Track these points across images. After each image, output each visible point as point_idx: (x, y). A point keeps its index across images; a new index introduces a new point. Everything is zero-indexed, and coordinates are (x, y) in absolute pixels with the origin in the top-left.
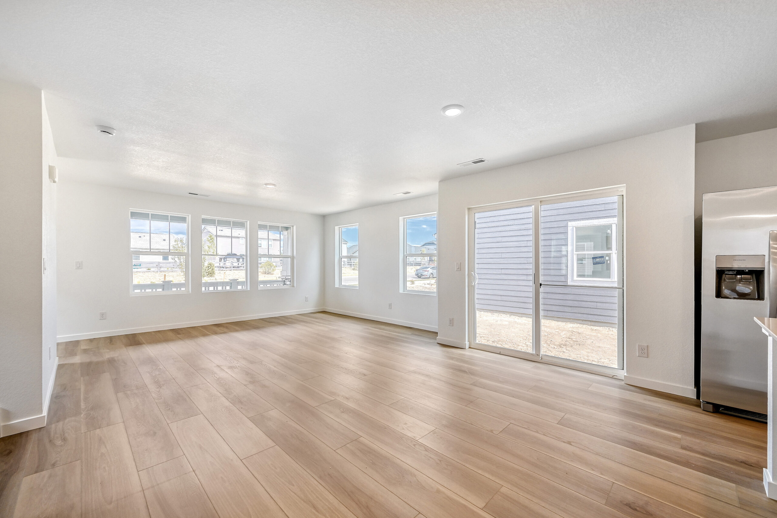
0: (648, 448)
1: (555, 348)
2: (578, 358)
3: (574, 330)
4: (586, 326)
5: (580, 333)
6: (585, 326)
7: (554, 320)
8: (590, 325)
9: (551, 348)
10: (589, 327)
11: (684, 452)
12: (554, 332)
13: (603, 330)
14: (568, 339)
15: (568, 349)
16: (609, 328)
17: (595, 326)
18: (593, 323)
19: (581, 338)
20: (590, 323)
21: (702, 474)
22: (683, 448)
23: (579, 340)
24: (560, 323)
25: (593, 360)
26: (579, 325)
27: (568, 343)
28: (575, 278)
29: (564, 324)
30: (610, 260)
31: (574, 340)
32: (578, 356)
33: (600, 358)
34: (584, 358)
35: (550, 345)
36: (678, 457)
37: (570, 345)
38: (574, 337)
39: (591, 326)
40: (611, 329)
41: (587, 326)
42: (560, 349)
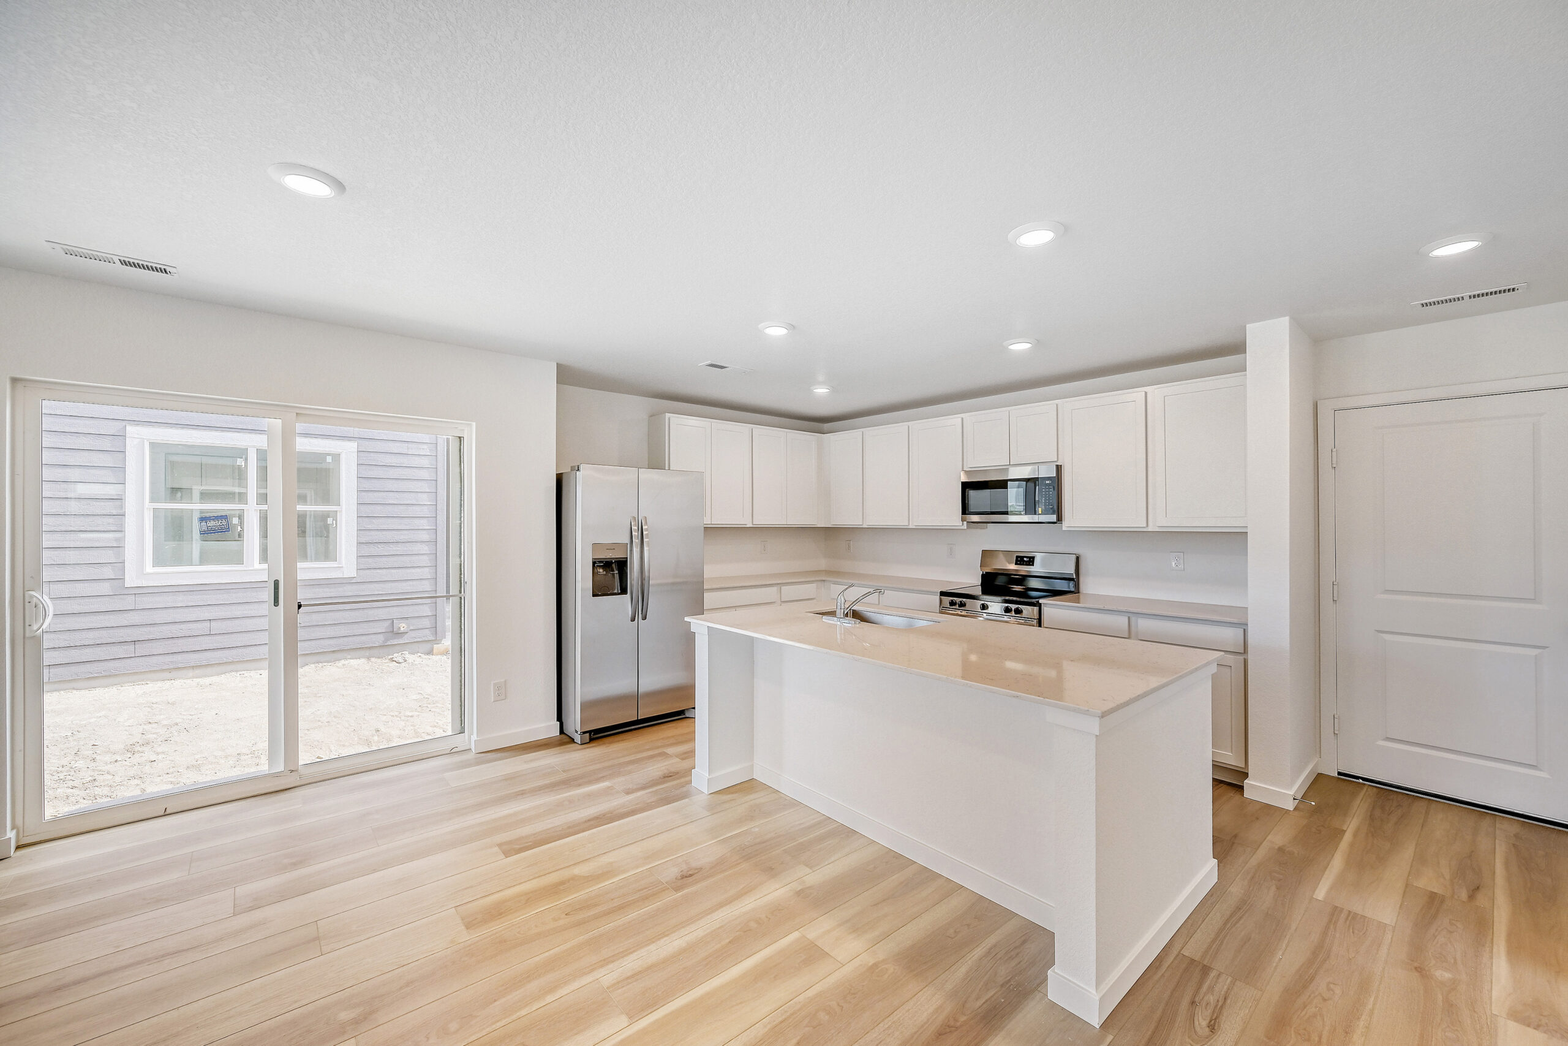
0: (612, 813)
1: (119, 760)
2: (198, 762)
3: (154, 701)
4: (182, 681)
5: (173, 704)
6: (177, 683)
7: (74, 689)
8: (193, 677)
9: (106, 763)
10: (189, 681)
11: (631, 797)
12: (93, 720)
13: (230, 681)
14: (145, 727)
15: (159, 750)
16: (241, 673)
17: (206, 676)
18: (198, 672)
19: (183, 713)
20: (190, 673)
21: (667, 806)
22: (628, 792)
23: (181, 720)
24: (99, 692)
25: (238, 752)
26: (159, 684)
27: (155, 736)
28: (149, 568)
29: (113, 690)
30: (241, 523)
31: (165, 722)
32: (197, 757)
33: (253, 742)
34: (216, 757)
35: (98, 758)
36: (637, 804)
37: (159, 740)
38: (162, 717)
39: (194, 680)
40: (246, 675)
41: (185, 681)
42: (136, 759)
